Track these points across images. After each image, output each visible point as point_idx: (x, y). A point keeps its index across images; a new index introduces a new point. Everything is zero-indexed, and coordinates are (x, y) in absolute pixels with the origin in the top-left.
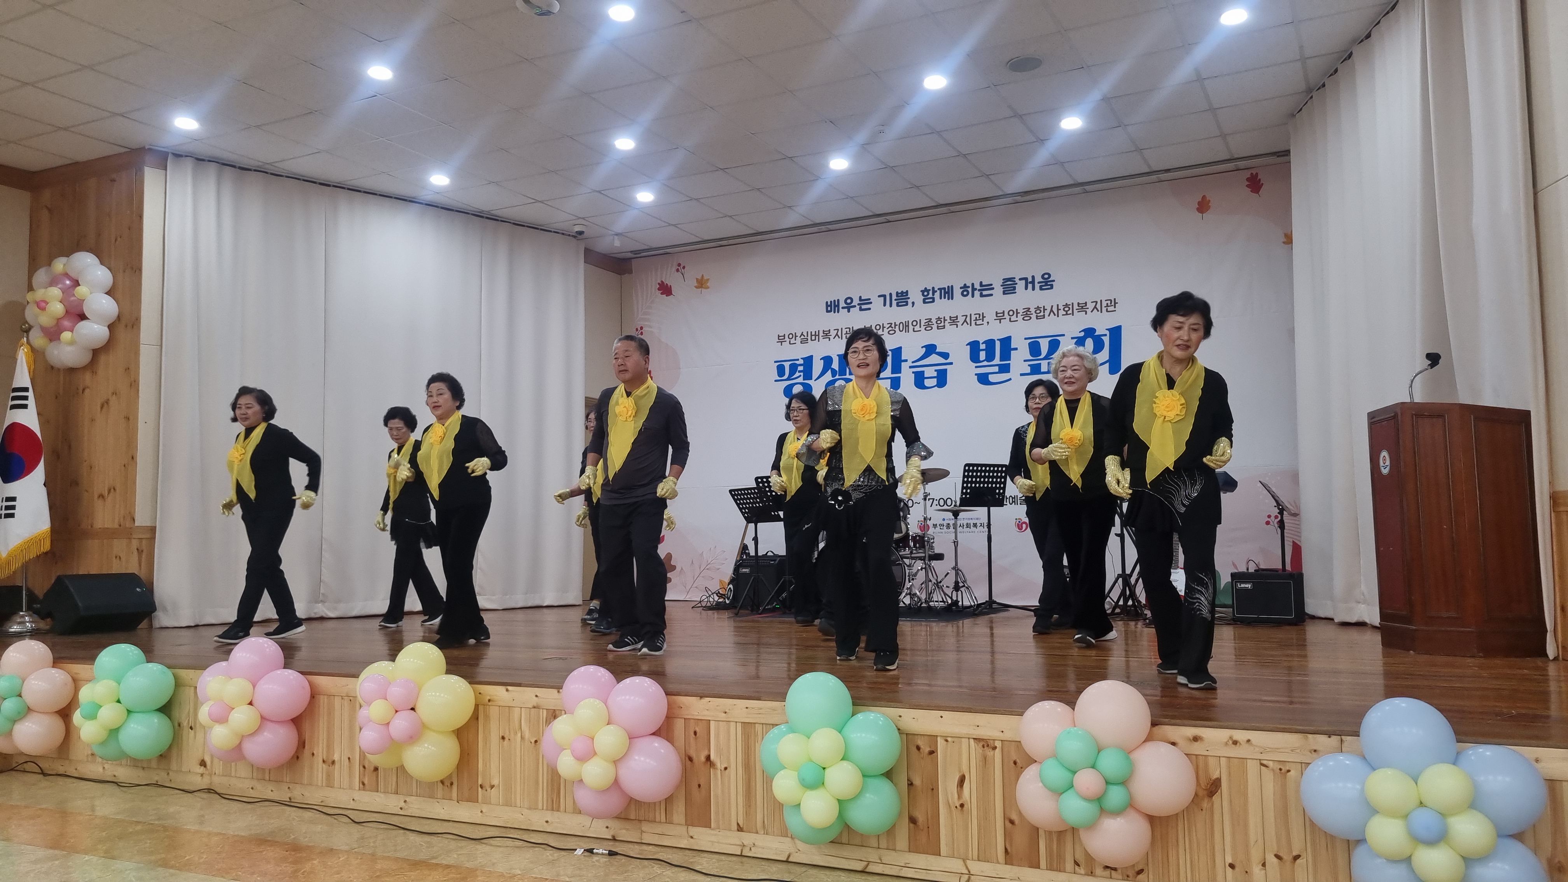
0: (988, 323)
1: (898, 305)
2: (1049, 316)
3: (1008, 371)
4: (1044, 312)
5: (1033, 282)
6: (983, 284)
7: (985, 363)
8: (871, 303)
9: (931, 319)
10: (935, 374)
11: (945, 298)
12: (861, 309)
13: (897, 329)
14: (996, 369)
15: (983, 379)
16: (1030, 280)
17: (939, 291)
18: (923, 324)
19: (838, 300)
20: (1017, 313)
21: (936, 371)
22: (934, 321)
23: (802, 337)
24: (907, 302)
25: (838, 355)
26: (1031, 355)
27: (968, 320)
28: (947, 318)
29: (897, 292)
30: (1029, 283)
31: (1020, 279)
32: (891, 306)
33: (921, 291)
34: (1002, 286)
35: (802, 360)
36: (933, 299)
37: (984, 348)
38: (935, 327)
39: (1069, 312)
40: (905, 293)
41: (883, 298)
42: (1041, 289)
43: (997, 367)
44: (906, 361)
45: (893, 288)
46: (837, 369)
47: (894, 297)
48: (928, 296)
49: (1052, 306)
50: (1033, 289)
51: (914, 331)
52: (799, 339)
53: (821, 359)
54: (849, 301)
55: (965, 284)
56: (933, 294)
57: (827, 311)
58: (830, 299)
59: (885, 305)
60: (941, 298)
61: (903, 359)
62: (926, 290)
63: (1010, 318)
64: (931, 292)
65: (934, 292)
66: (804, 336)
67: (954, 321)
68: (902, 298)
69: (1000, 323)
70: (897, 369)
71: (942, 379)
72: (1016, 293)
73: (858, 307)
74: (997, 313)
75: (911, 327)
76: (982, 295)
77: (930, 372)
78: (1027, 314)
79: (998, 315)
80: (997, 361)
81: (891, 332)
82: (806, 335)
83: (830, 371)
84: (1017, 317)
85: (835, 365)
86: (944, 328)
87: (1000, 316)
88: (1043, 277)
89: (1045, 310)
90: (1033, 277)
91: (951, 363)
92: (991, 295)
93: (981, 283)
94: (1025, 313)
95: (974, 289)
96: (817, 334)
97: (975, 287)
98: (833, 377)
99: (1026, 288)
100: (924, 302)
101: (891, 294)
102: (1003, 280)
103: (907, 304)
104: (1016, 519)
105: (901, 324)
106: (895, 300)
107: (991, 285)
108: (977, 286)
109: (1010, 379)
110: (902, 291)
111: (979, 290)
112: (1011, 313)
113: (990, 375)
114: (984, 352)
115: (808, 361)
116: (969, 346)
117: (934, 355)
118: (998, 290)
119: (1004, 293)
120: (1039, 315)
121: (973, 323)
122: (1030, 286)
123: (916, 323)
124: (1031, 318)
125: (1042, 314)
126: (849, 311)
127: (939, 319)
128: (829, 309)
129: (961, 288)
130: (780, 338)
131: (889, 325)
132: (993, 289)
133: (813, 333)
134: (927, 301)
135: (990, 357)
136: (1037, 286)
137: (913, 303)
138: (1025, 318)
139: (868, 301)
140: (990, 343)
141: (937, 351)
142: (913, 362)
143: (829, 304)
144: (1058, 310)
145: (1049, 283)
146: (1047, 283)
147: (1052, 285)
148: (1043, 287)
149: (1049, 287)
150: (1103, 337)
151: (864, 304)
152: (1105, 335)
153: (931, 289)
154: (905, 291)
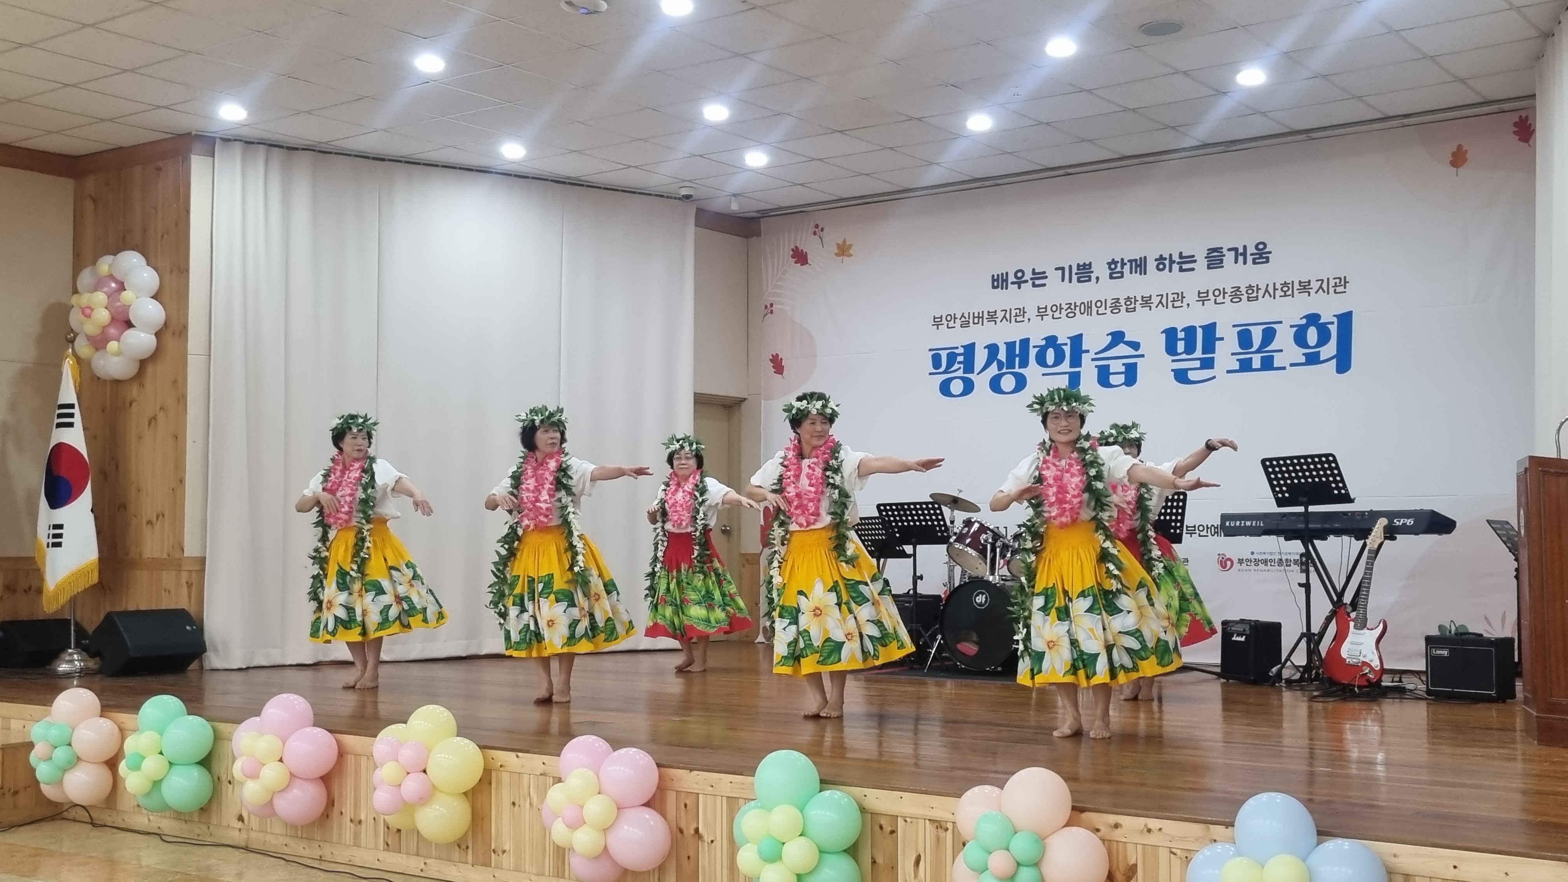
0: (1188, 305)
1: (1079, 281)
2: (1263, 297)
3: (1212, 368)
4: (1257, 293)
5: (1244, 254)
6: (1184, 255)
7: (1184, 356)
8: (1046, 277)
9: (1119, 299)
10: (1123, 369)
11: (1136, 272)
12: (1034, 285)
13: (1077, 311)
14: (1197, 364)
15: (1181, 376)
16: (1241, 250)
17: (1128, 264)
18: (1109, 305)
19: (1007, 273)
20: (1225, 293)
21: (1123, 364)
22: (1122, 302)
23: (963, 319)
24: (1090, 277)
25: (1005, 343)
26: (1241, 347)
27: (1164, 301)
28: (1139, 298)
29: (1078, 264)
30: (1240, 254)
31: (1229, 250)
32: (1070, 281)
33: (1108, 263)
34: (1206, 258)
35: (962, 349)
36: (1122, 273)
37: (1183, 337)
38: (1123, 309)
39: (1290, 292)
40: (1087, 265)
41: (1060, 271)
42: (1254, 263)
43: (1199, 362)
44: (1088, 351)
45: (1074, 260)
46: (1004, 360)
47: (1075, 270)
48: (1115, 269)
49: (1268, 285)
50: (1245, 263)
51: (1098, 314)
52: (958, 322)
53: (985, 348)
54: (1020, 275)
55: (1161, 256)
56: (1122, 268)
57: (994, 287)
58: (997, 272)
59: (1063, 280)
60: (1131, 273)
61: (1084, 348)
62: (1114, 262)
63: (1215, 300)
64: (1119, 265)
65: (1123, 264)
66: (965, 318)
67: (1147, 302)
68: (1084, 272)
69: (1203, 305)
70: (1076, 361)
71: (1131, 375)
72: (1223, 267)
73: (1030, 282)
74: (1199, 293)
75: (1094, 309)
76: (1181, 270)
77: (1116, 366)
78: (1236, 294)
79: (1201, 295)
80: (1198, 353)
81: (1069, 315)
82: (967, 317)
83: (995, 363)
84: (1224, 298)
85: (1002, 356)
86: (1135, 311)
87: (1203, 297)
88: (1257, 247)
89: (1258, 289)
90: (1245, 247)
91: (1143, 356)
92: (1193, 269)
93: (1181, 253)
94: (1234, 294)
95: (1172, 262)
96: (981, 315)
97: (1173, 259)
98: (999, 370)
99: (1236, 262)
100: (1111, 277)
101: (1070, 267)
102: (1208, 250)
103: (1090, 280)
104: (1219, 555)
105: (1083, 305)
106: (1076, 274)
107: (1193, 256)
108: (1176, 258)
109: (1214, 377)
110: (1084, 263)
111: (1178, 263)
112: (1217, 293)
113: (1189, 372)
114: (1183, 342)
115: (970, 349)
116: (1164, 335)
117: (1122, 345)
118: (1201, 263)
119: (1209, 268)
120: (1250, 296)
121: (1170, 304)
122: (1241, 258)
123: (1101, 303)
124: (1241, 299)
125: (1255, 295)
126: (1019, 288)
127: (1128, 299)
128: (996, 284)
129: (1156, 260)
130: (936, 320)
131: (1068, 306)
132: (1195, 261)
133: (976, 315)
134: (1114, 275)
135: (1190, 348)
136: (1250, 259)
137: (1098, 278)
138: (1234, 300)
139: (1042, 275)
140: (1190, 331)
141: (1126, 339)
142: (1096, 354)
143: (996, 278)
144: (1275, 289)
145: (1264, 256)
146: (1262, 255)
147: (1268, 258)
148: (1257, 261)
149: (1264, 260)
150: (1329, 326)
151: (1039, 277)
152: (1332, 323)
153: (1120, 261)
154: (1087, 263)
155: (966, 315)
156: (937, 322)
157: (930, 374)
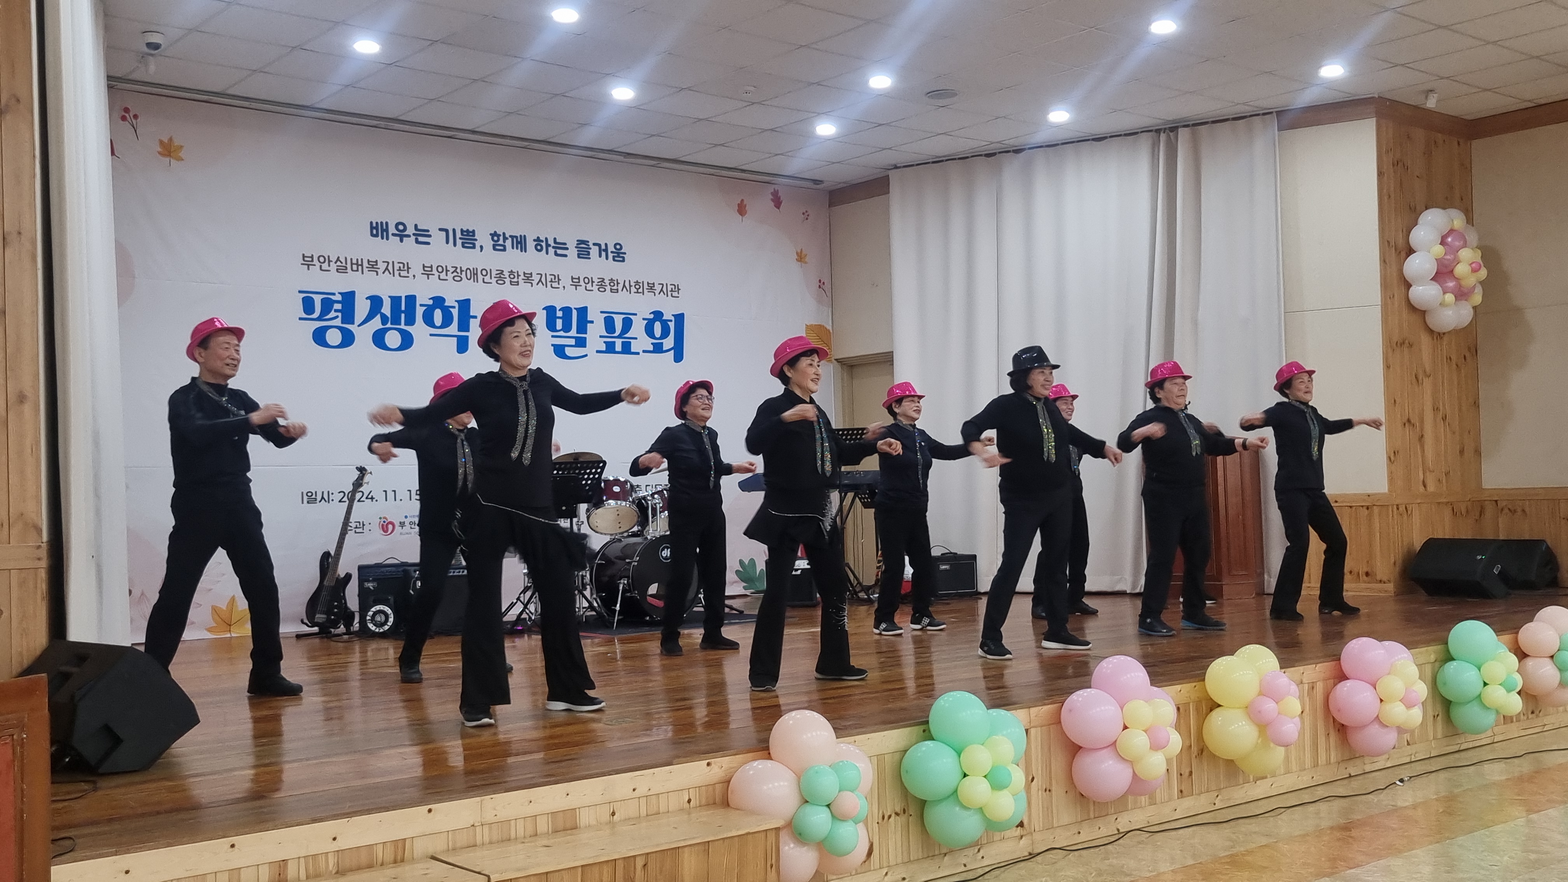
0: (564, 287)
1: (463, 247)
2: (622, 291)
3: (585, 346)
4: (617, 286)
5: (606, 250)
6: (557, 241)
7: (562, 334)
8: (430, 236)
9: (503, 271)
11: (517, 248)
13: (464, 276)
14: (572, 342)
15: (560, 352)
16: (603, 247)
17: (510, 239)
18: (494, 275)
19: (387, 223)
20: (593, 282)
22: (506, 274)
23: (339, 263)
24: (474, 244)
25: (389, 297)
26: (607, 331)
27: (543, 280)
28: (521, 273)
29: (462, 230)
30: (603, 250)
31: (594, 244)
32: (455, 245)
33: (491, 234)
34: (576, 247)
35: (340, 296)
36: (504, 246)
37: (561, 315)
38: (507, 280)
39: (640, 291)
40: (471, 232)
41: (444, 233)
43: (574, 340)
45: (459, 224)
46: (389, 315)
47: (459, 235)
48: (498, 241)
49: (625, 281)
50: (607, 258)
51: (484, 282)
52: (333, 266)
53: (367, 298)
54: (401, 227)
55: (538, 238)
56: (504, 242)
57: (372, 235)
58: (377, 219)
59: (447, 242)
60: (513, 248)
62: (496, 234)
63: (586, 287)
64: (501, 238)
65: (505, 239)
66: (342, 263)
67: (528, 278)
68: (468, 239)
69: (576, 289)
72: (590, 258)
73: (413, 238)
74: (572, 278)
75: (480, 277)
78: (602, 284)
79: (574, 280)
80: (573, 332)
81: (456, 278)
82: (343, 261)
83: (379, 316)
84: (592, 286)
85: (386, 310)
86: (518, 285)
87: (575, 282)
88: (615, 246)
89: (618, 283)
90: (606, 245)
92: (566, 256)
93: (555, 239)
94: (600, 284)
95: (548, 245)
96: (359, 263)
97: (549, 243)
98: (383, 325)
99: (600, 256)
100: (495, 249)
101: (454, 230)
102: (578, 241)
103: (474, 247)
105: (468, 271)
106: (460, 238)
107: (566, 244)
109: (586, 355)
110: (468, 230)
111: (554, 247)
112: (586, 281)
113: (566, 348)
114: (561, 320)
115: (349, 298)
116: (545, 311)
118: (572, 252)
119: (579, 257)
120: (612, 288)
121: (549, 284)
122: (603, 254)
123: (486, 272)
124: (605, 289)
125: (615, 287)
126: (401, 241)
127: (511, 272)
128: (375, 232)
129: (534, 240)
130: (305, 259)
131: (454, 269)
132: (567, 249)
133: (354, 261)
134: (497, 247)
135: (567, 327)
136: (610, 256)
137: (481, 247)
138: (600, 289)
139: (425, 233)
140: (567, 311)
143: (374, 225)
144: (630, 286)
145: (621, 255)
146: (619, 255)
147: (623, 258)
148: (616, 259)
149: (621, 259)
150: (669, 323)
151: (421, 235)
152: (671, 321)
153: (502, 234)
154: (471, 230)
155: (343, 260)
156: (307, 261)
157: (300, 319)
